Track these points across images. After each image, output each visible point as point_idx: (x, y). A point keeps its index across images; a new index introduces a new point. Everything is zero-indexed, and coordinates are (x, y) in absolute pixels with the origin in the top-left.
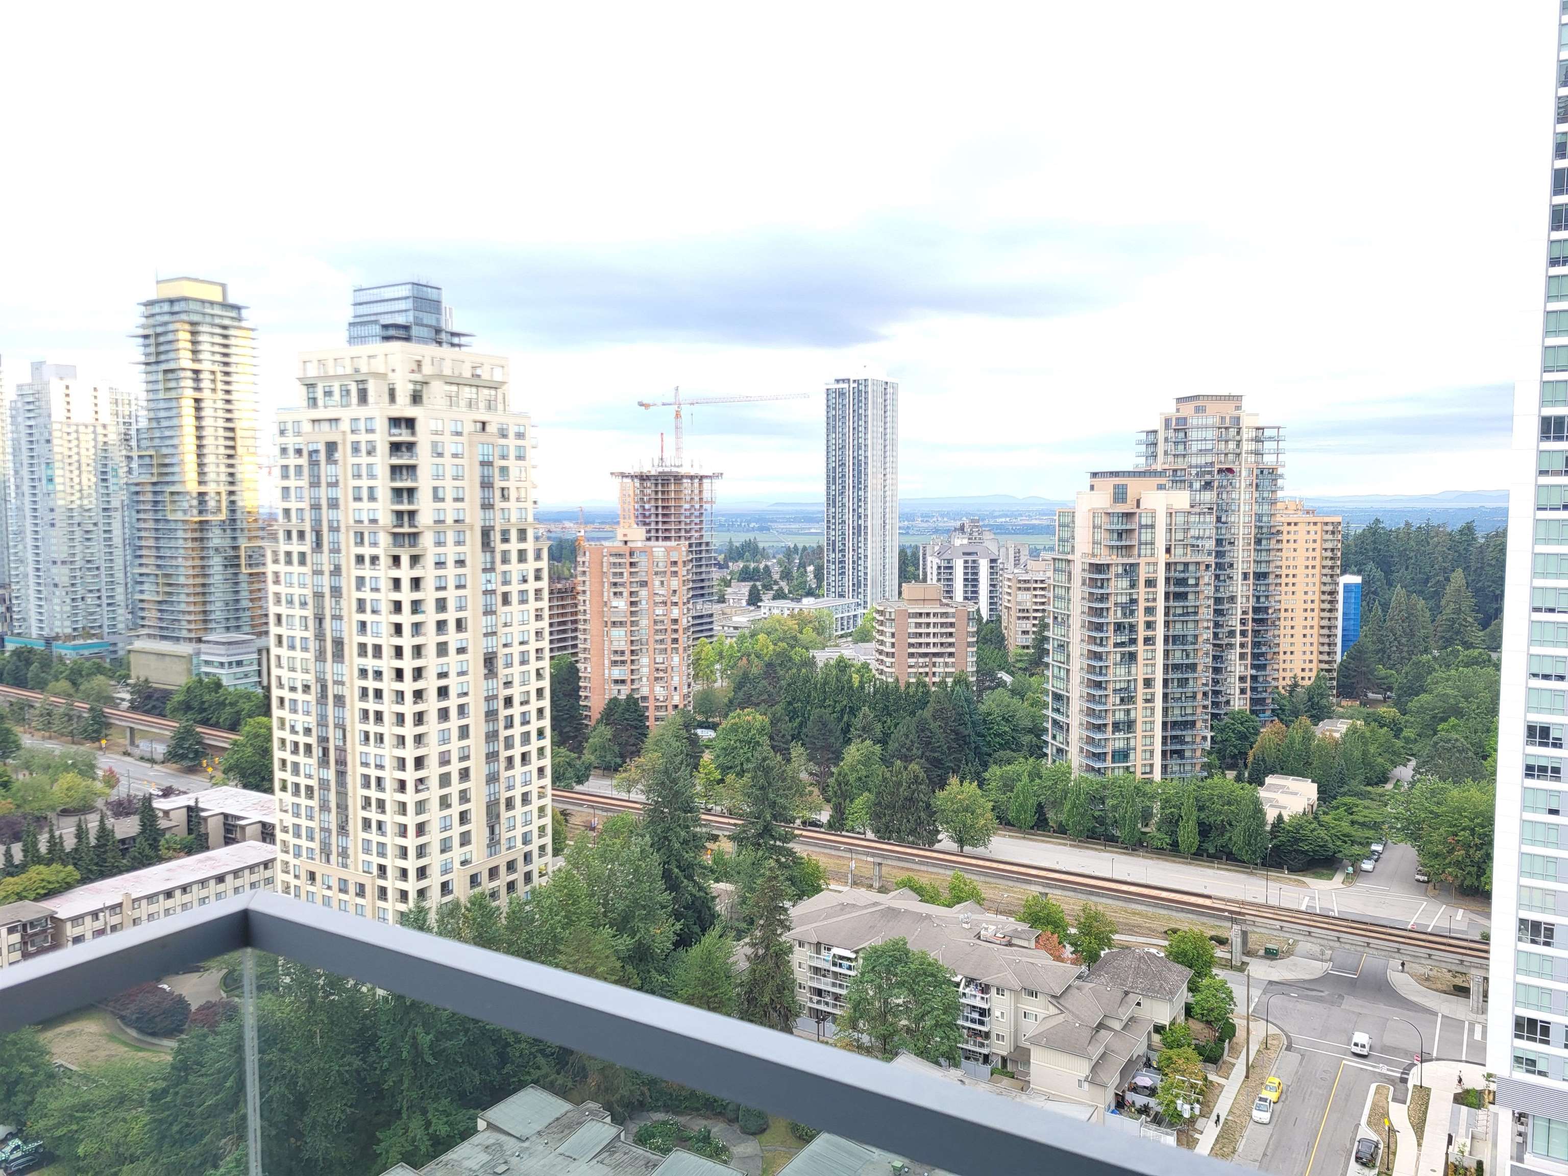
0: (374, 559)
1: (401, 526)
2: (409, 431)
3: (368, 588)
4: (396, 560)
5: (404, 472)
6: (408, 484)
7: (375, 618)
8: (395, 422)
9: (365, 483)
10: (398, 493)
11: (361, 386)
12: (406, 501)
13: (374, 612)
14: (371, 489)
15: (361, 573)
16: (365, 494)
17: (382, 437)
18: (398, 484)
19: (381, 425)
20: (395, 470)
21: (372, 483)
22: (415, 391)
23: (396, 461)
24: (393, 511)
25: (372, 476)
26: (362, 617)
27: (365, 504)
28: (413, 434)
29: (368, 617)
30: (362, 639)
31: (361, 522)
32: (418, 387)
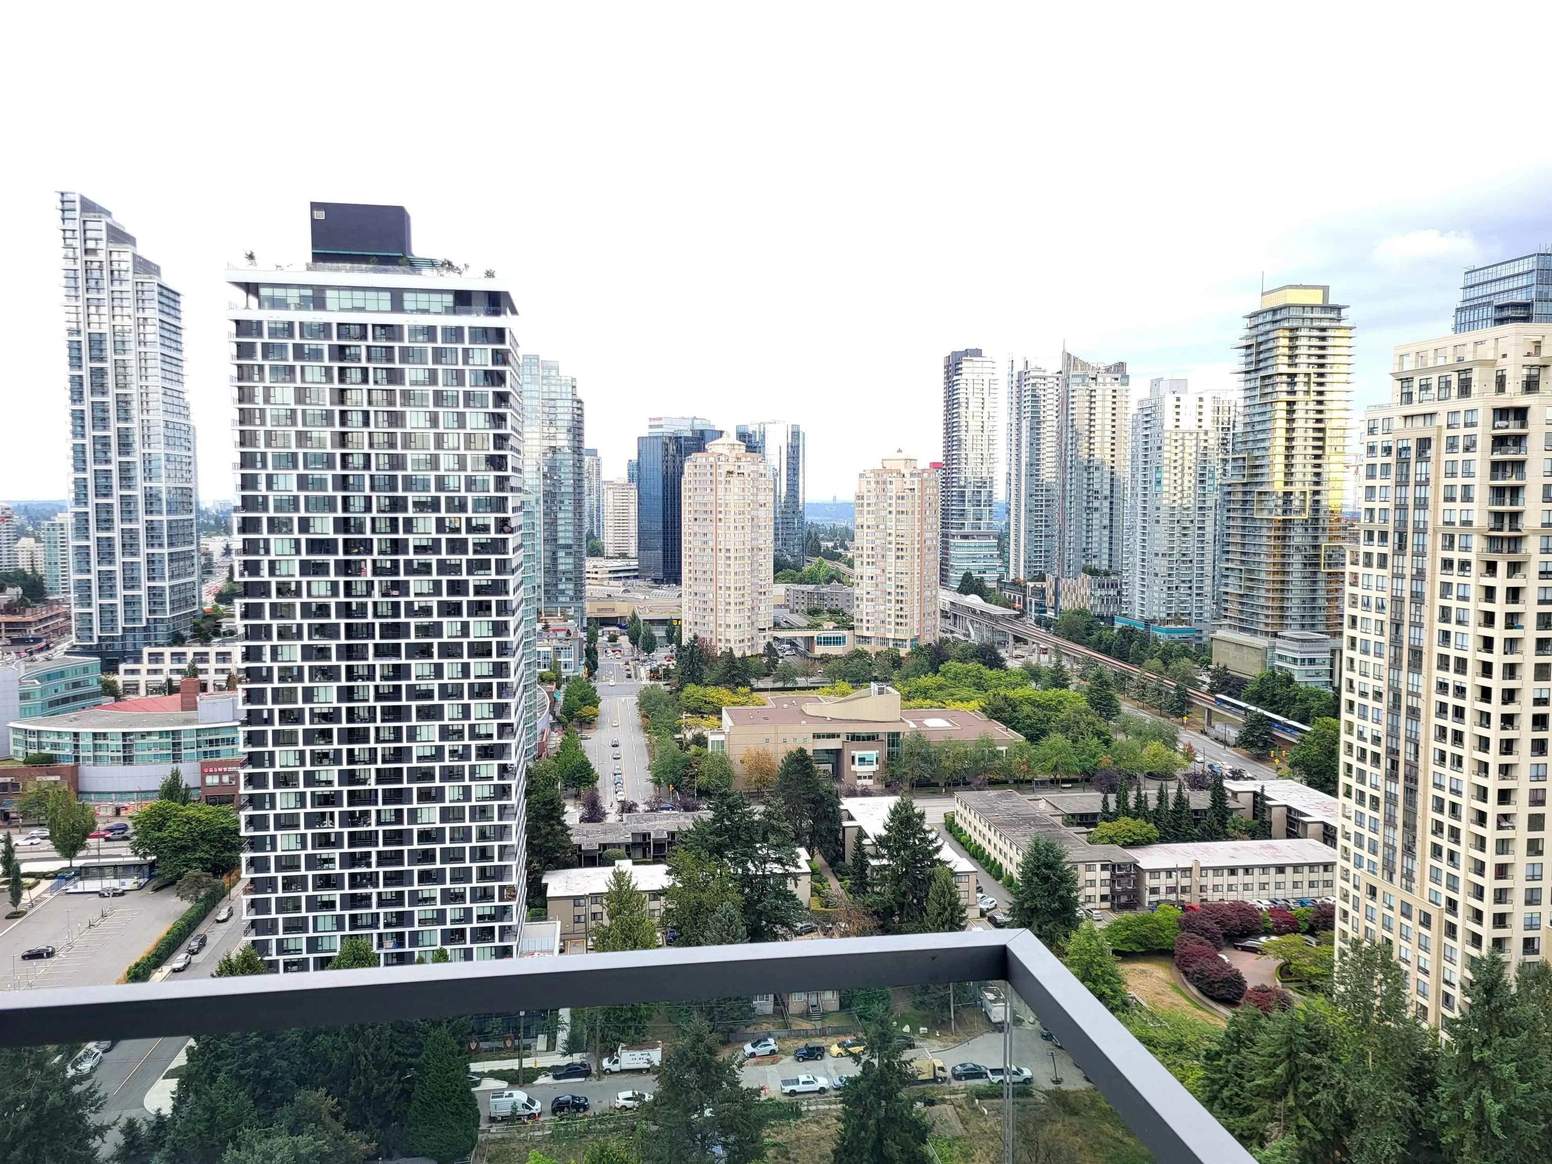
0: (1465, 565)
1: (1501, 530)
2: (1518, 423)
3: (1454, 596)
4: (1491, 567)
5: (1509, 469)
6: (1513, 482)
7: (1461, 629)
8: (1501, 413)
9: (1459, 481)
10: (1499, 492)
11: (1463, 376)
12: (1508, 501)
13: (1459, 622)
14: (1466, 487)
15: (1447, 579)
16: (1458, 494)
17: (1484, 434)
18: (1500, 483)
19: (1484, 417)
20: (1497, 467)
21: (1467, 481)
22: (1529, 376)
23: (1498, 457)
24: (1490, 512)
25: (1469, 474)
26: (1445, 627)
27: (1458, 505)
28: (1523, 426)
29: (1452, 627)
30: (1444, 651)
31: (1453, 524)
32: (1534, 372)
